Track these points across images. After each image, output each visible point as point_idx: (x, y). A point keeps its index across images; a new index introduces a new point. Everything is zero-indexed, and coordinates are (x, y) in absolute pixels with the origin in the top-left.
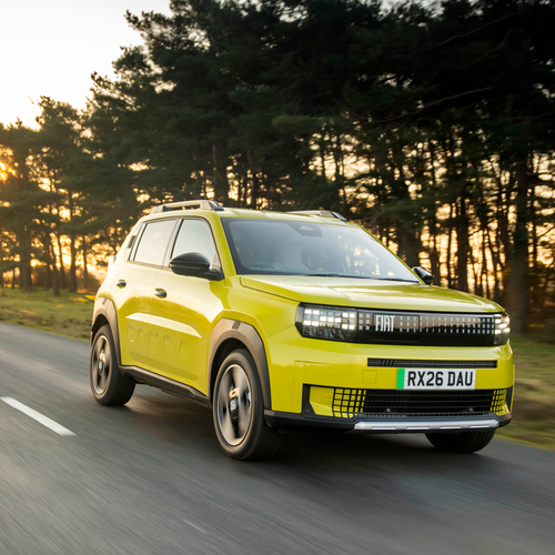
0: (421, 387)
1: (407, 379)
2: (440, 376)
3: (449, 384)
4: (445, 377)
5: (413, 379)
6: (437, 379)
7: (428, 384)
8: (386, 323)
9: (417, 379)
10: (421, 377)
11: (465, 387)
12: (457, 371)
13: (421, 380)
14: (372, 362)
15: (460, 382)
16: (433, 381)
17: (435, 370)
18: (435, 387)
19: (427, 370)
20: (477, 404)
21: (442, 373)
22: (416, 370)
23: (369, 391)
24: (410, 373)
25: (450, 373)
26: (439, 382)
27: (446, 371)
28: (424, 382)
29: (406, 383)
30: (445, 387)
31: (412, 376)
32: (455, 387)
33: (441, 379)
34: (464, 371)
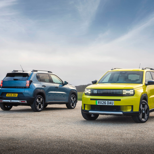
0: (101, 104)
4: (107, 102)
8: (95, 92)
9: (100, 103)
10: (101, 102)
11: (111, 105)
12: (109, 101)
13: (101, 103)
15: (110, 103)
16: (104, 103)
17: (104, 101)
18: (104, 105)
19: (102, 101)
22: (100, 101)
27: (107, 101)
28: (102, 103)
32: (109, 105)
34: (111, 101)
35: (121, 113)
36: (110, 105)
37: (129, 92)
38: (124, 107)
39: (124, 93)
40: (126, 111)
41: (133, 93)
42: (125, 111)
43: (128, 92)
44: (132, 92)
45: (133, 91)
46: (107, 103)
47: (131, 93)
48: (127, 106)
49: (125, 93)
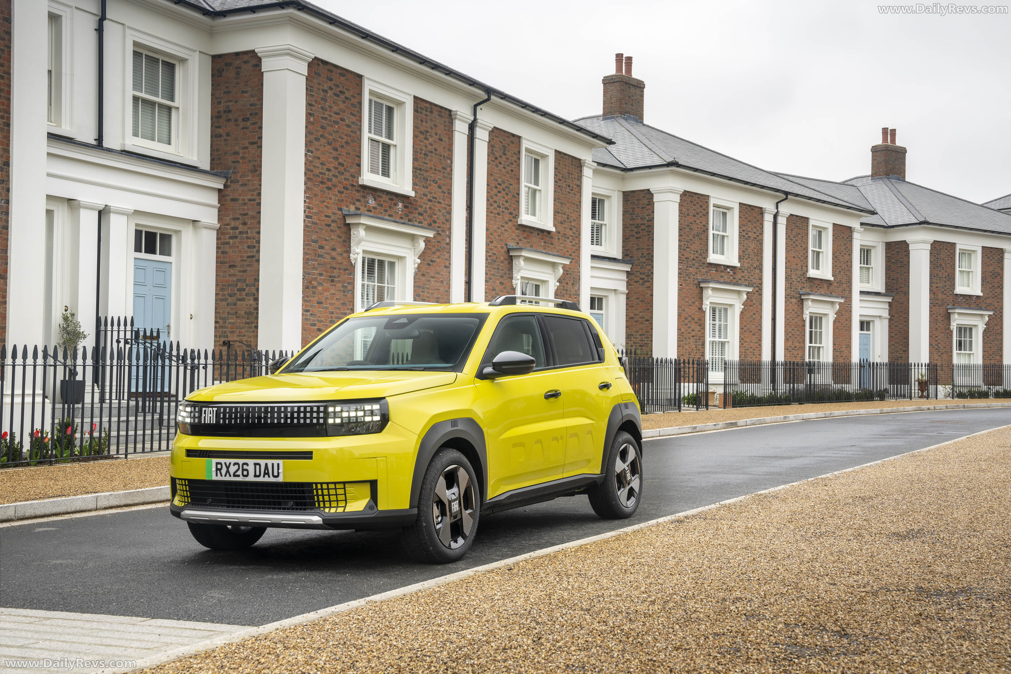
0: (228, 478)
1: (214, 469)
2: (245, 467)
3: (255, 476)
4: (251, 468)
5: (220, 470)
6: (243, 470)
7: (235, 475)
10: (228, 468)
13: (228, 471)
14: (191, 453)
15: (266, 473)
16: (240, 473)
18: (241, 479)
20: (296, 498)
21: (247, 464)
23: (189, 481)
24: (217, 464)
25: (255, 464)
26: (245, 473)
29: (214, 474)
30: (251, 478)
31: (219, 466)
32: (261, 479)
33: (247, 470)
35: (316, 519)
36: (266, 479)
37: (360, 414)
38: (328, 489)
39: (331, 421)
40: (340, 510)
41: (377, 418)
42: (333, 510)
43: (353, 414)
44: (372, 413)
45: (376, 407)
46: (252, 473)
47: (368, 419)
48: (344, 483)
49: (338, 421)
